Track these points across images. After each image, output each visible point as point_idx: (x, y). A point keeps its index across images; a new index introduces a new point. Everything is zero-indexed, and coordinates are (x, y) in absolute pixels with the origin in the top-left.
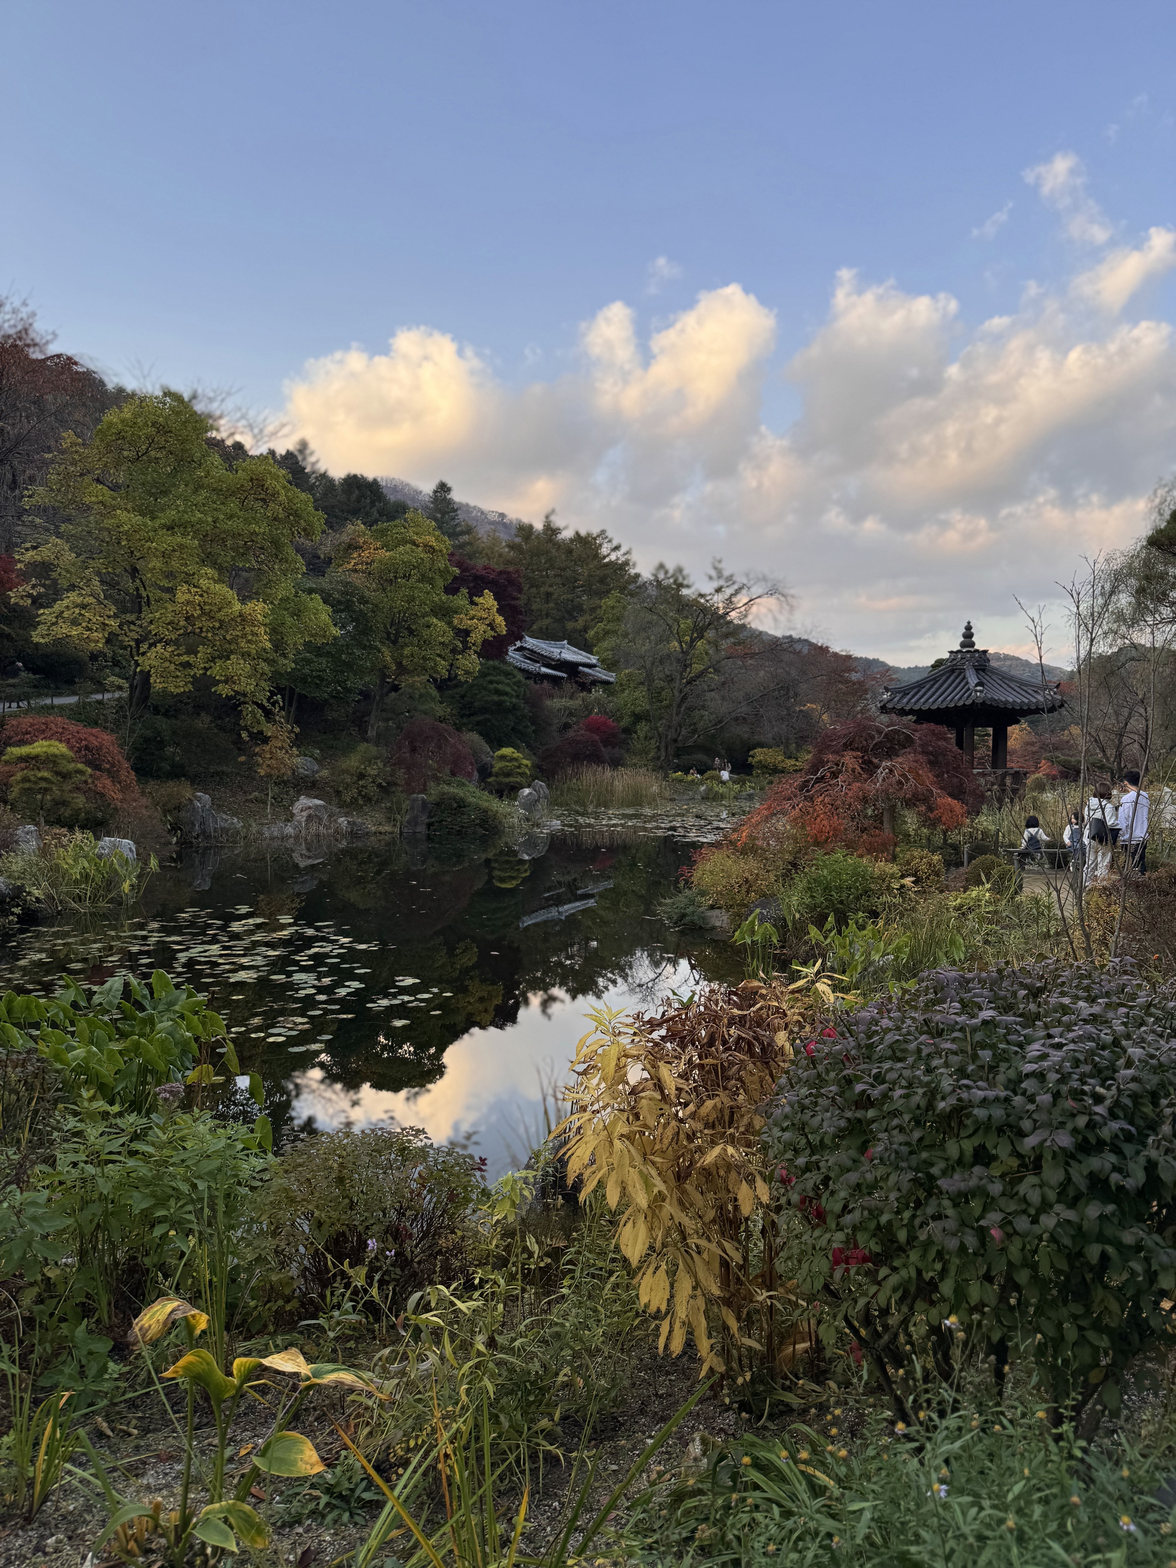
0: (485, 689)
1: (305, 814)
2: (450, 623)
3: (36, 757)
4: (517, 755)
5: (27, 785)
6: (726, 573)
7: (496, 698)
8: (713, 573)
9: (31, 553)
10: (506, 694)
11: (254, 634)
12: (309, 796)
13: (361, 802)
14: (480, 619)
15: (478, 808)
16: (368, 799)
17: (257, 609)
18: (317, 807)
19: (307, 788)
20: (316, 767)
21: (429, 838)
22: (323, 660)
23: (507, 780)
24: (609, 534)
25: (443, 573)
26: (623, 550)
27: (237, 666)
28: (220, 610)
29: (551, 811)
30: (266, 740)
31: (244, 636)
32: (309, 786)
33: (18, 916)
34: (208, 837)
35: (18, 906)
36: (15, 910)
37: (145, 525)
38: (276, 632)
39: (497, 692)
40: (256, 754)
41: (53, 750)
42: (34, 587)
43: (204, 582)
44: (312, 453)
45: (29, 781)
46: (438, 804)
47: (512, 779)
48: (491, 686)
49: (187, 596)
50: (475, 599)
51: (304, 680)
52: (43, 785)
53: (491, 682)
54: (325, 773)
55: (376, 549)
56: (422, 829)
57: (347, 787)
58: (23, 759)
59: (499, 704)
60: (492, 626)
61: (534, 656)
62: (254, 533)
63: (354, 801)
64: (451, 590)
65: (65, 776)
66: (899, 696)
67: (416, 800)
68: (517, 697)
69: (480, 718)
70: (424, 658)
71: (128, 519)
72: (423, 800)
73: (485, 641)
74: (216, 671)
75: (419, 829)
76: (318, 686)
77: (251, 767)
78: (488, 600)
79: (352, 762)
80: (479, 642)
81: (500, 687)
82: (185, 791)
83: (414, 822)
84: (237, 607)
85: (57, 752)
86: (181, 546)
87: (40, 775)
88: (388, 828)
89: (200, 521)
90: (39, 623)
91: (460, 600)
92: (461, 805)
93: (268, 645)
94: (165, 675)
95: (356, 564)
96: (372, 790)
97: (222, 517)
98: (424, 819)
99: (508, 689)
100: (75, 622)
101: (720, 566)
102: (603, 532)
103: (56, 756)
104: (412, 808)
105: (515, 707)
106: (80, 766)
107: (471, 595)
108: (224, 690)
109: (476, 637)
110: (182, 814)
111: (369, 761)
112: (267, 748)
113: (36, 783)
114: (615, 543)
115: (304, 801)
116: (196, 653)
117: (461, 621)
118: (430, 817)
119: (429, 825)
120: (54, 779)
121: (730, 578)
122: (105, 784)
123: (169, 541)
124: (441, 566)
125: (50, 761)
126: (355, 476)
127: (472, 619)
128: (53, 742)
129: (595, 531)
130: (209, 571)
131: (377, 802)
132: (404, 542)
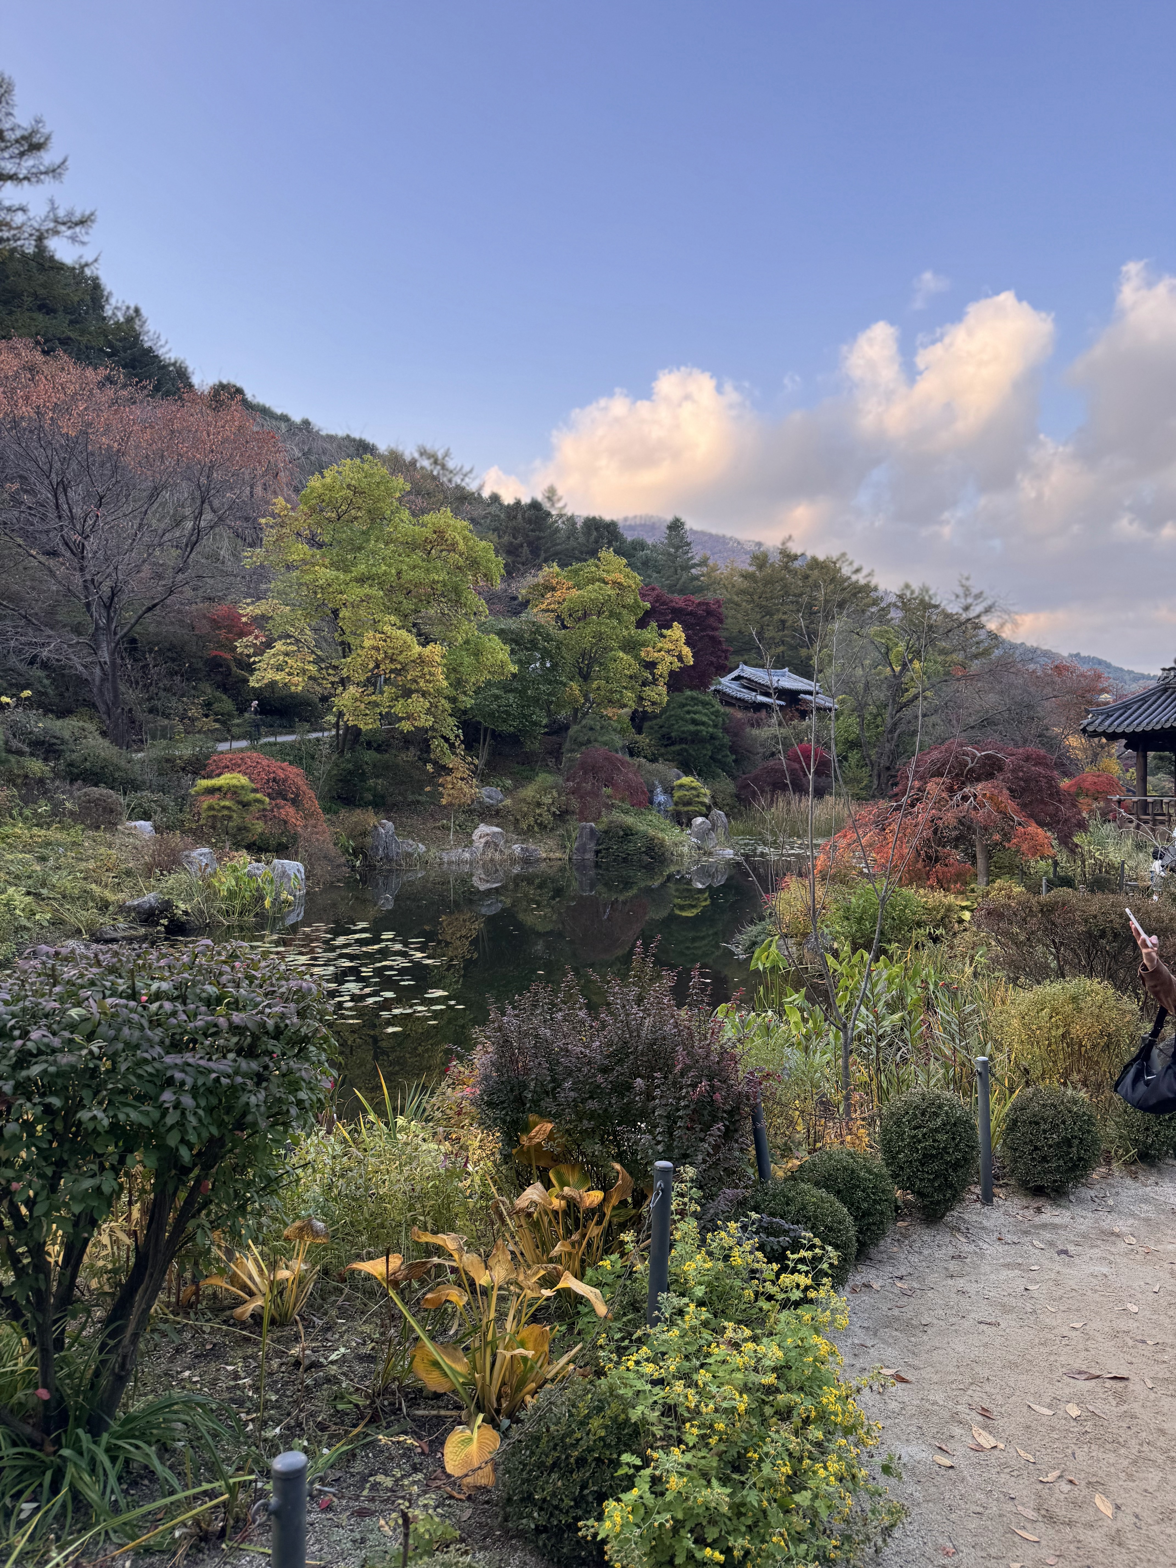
0: (682, 719)
1: (483, 840)
2: (637, 657)
3: (219, 789)
4: (696, 784)
5: (212, 813)
6: (975, 591)
7: (692, 728)
8: (960, 591)
9: (251, 608)
10: (703, 724)
11: (431, 674)
12: (487, 823)
13: (536, 829)
14: (668, 651)
15: (645, 835)
16: (542, 826)
17: (434, 651)
18: (494, 834)
19: (491, 816)
20: (501, 797)
21: (597, 865)
22: (511, 696)
23: (686, 809)
24: (850, 557)
25: (632, 609)
26: (865, 572)
27: (418, 704)
28: (401, 652)
29: (728, 839)
30: (449, 771)
31: (423, 676)
32: (489, 814)
33: (166, 927)
34: (390, 860)
35: (166, 917)
36: (162, 921)
37: (337, 578)
38: (452, 670)
39: (694, 722)
40: (440, 785)
41: (235, 782)
42: (256, 638)
43: (387, 628)
44: (559, 500)
45: (214, 809)
46: (606, 832)
47: (691, 808)
48: (688, 716)
49: (372, 642)
50: (664, 631)
51: (491, 714)
52: (226, 812)
53: (688, 712)
54: (508, 802)
55: (568, 589)
56: (590, 856)
57: (525, 815)
58: (211, 791)
59: (697, 733)
60: (680, 658)
61: (752, 685)
62: (434, 582)
63: (530, 828)
64: (642, 624)
65: (245, 805)
66: (1101, 718)
67: (584, 828)
68: (715, 726)
69: (677, 747)
70: (611, 692)
71: (325, 574)
72: (591, 828)
73: (672, 673)
74: (399, 708)
75: (587, 856)
76: (505, 721)
77: (436, 796)
78: (677, 632)
79: (529, 792)
80: (666, 674)
81: (696, 716)
82: (369, 818)
83: (582, 849)
84: (417, 649)
85: (238, 784)
86: (369, 597)
87: (223, 803)
88: (558, 855)
89: (385, 573)
90: (255, 669)
91: (649, 633)
92: (628, 833)
93: (445, 683)
94: (355, 712)
95: (549, 604)
96: (547, 818)
97: (405, 567)
98: (592, 846)
99: (705, 719)
100: (279, 668)
101: (968, 583)
102: (844, 555)
103: (237, 787)
104: (581, 836)
105: (713, 737)
106: (259, 796)
107: (660, 627)
108: (406, 726)
109: (662, 669)
110: (369, 839)
111: (545, 790)
112: (449, 778)
113: (219, 811)
114: (856, 566)
115: (483, 828)
116: (382, 693)
117: (648, 654)
118: (598, 844)
119: (597, 852)
120: (234, 808)
121: (978, 596)
122: (289, 811)
123: (357, 592)
124: (630, 601)
125: (233, 792)
126: (594, 519)
127: (659, 651)
128: (236, 775)
129: (835, 555)
130: (392, 618)
131: (552, 829)
132: (592, 581)
